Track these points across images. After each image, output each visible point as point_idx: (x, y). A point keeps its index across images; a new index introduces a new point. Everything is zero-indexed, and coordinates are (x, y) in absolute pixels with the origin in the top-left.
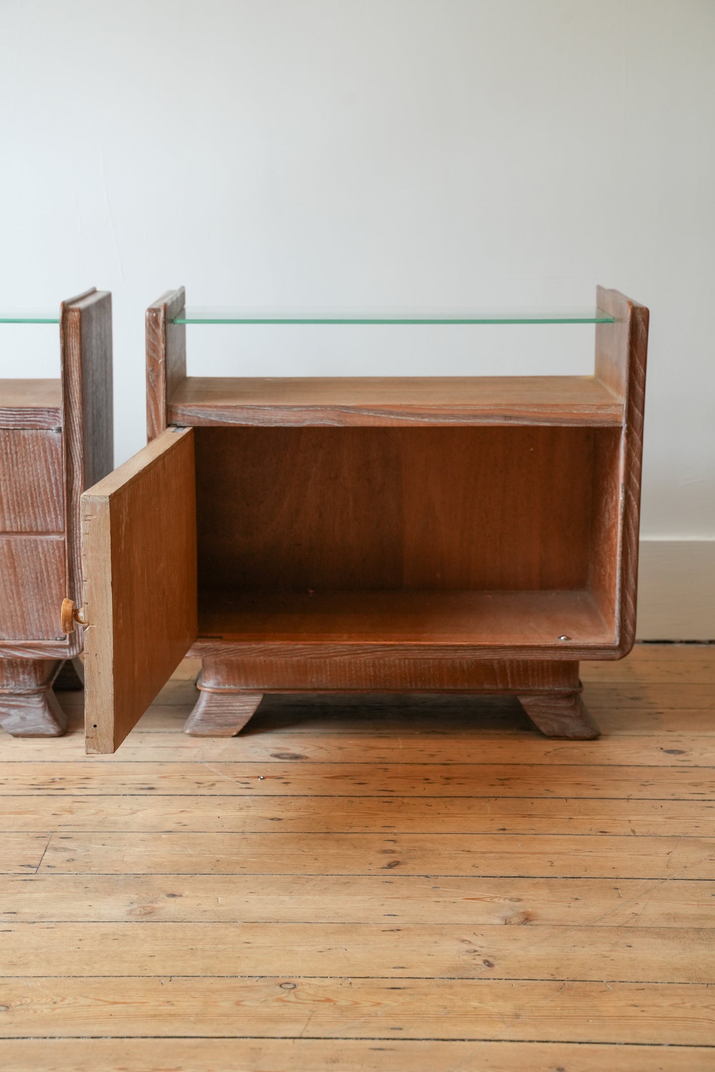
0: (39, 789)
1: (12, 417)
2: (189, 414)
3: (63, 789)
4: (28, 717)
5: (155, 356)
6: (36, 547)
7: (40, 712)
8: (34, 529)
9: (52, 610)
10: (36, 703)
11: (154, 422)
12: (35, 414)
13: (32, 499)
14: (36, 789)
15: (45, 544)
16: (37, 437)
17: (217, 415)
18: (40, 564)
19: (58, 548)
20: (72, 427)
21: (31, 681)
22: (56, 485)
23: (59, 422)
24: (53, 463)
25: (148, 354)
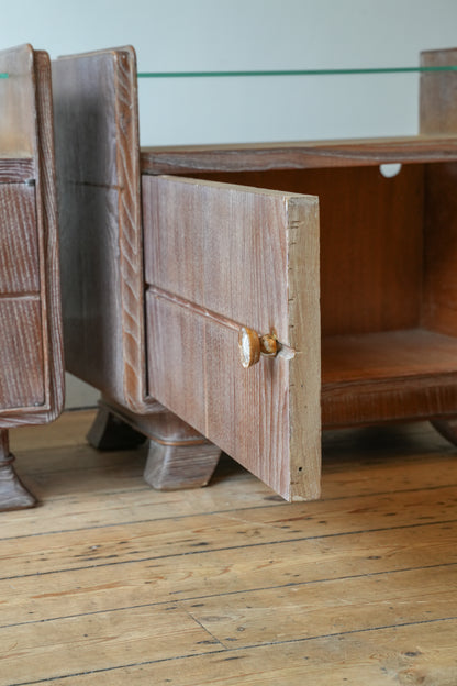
2: (160, 161)
3: (115, 556)
5: (125, 101)
6: (12, 310)
7: (12, 484)
8: (9, 291)
9: (30, 374)
10: (5, 475)
11: (126, 171)
12: (7, 166)
13: (6, 258)
14: (88, 560)
15: (20, 306)
16: (9, 191)
17: (186, 162)
18: (17, 327)
19: (35, 309)
20: (46, 178)
22: (31, 243)
23: (33, 174)
24: (27, 218)
25: (119, 99)
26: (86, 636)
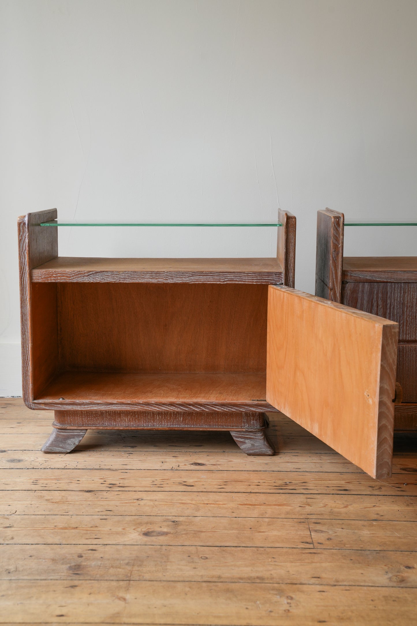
0: (281, 489)
1: (255, 278)
2: (354, 275)
3: (295, 489)
4: (256, 445)
5: (337, 243)
7: (262, 441)
10: (260, 436)
11: (335, 279)
12: (268, 276)
14: (279, 489)
17: (370, 276)
20: (288, 283)
21: (257, 424)
23: (282, 280)
25: (333, 242)
26: (251, 529)
